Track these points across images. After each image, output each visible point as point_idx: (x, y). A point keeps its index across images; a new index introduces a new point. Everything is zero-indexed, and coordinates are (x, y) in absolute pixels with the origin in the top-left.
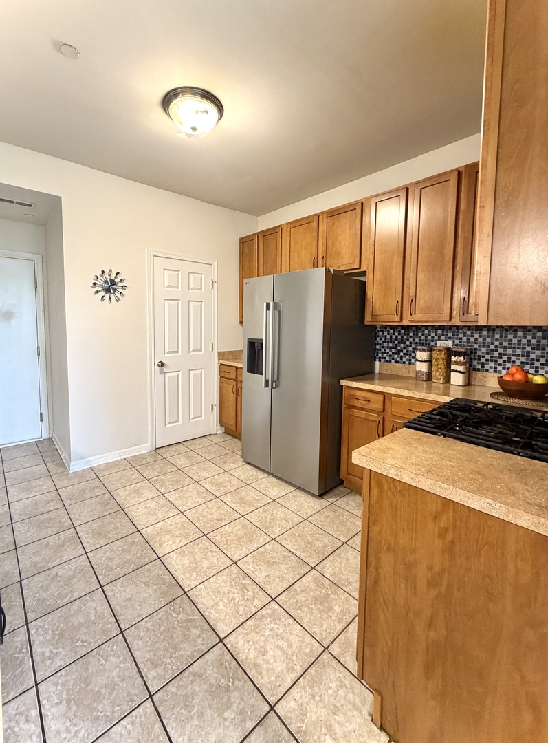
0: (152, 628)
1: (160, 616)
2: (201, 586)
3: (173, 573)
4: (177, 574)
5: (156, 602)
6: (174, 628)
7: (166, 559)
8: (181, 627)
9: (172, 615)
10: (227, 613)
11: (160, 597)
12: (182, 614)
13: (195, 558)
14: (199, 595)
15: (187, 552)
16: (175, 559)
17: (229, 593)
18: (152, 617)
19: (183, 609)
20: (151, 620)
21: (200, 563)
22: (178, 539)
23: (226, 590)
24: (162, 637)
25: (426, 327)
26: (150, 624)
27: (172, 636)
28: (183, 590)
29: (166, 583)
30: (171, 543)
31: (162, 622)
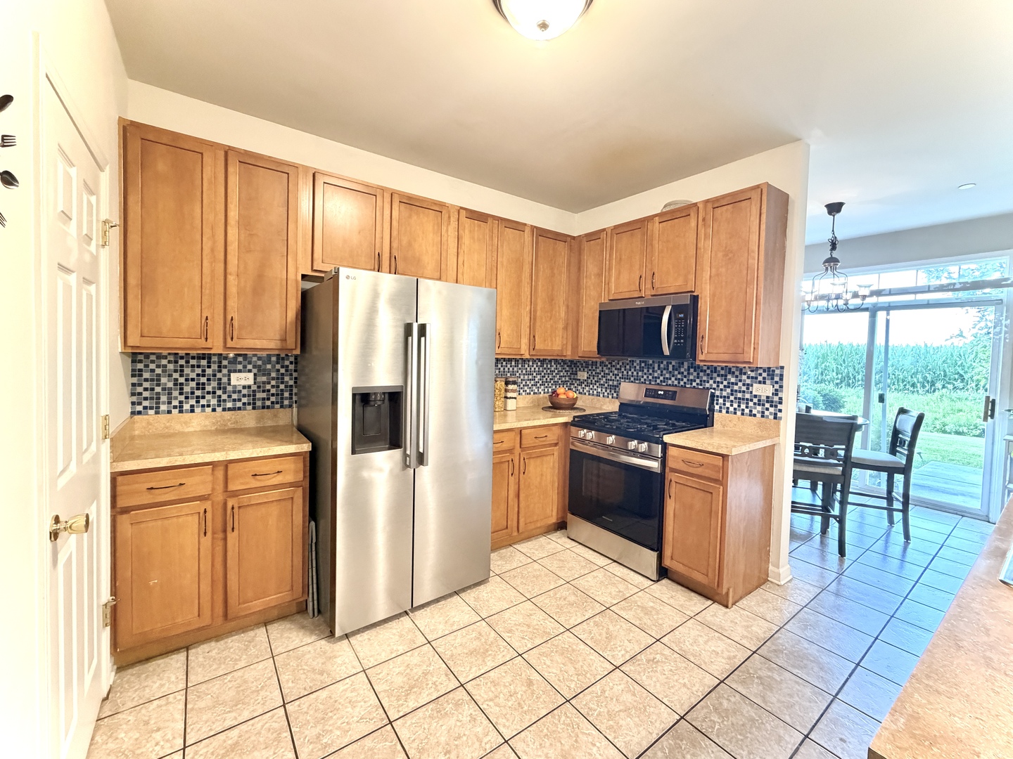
0: (745, 749)
1: (727, 743)
2: (665, 700)
3: (655, 737)
4: (656, 732)
5: (710, 751)
6: (733, 724)
7: (631, 751)
8: (727, 717)
9: (718, 729)
10: (691, 676)
11: (701, 747)
12: (712, 718)
13: (620, 711)
14: (680, 702)
15: (611, 723)
16: (629, 738)
17: (664, 674)
18: (732, 751)
19: (706, 718)
20: (737, 752)
21: (628, 704)
22: (583, 738)
23: (662, 678)
24: (749, 735)
25: (504, 360)
26: (742, 752)
27: (743, 725)
28: (678, 721)
29: (675, 744)
30: (595, 749)
31: (732, 738)
